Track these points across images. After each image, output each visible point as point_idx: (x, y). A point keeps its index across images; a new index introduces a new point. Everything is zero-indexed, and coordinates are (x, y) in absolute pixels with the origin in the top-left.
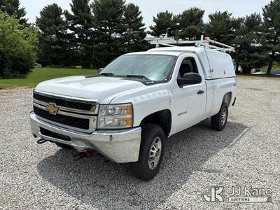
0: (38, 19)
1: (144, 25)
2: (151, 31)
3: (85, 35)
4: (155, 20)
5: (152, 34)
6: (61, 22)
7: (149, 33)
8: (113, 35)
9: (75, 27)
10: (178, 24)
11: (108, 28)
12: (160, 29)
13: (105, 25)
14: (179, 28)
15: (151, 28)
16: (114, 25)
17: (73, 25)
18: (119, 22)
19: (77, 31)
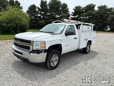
0: (27, 10)
1: (69, 12)
2: (72, 14)
3: (45, 16)
4: (74, 9)
5: (73, 15)
6: (36, 11)
7: (71, 15)
8: (56, 16)
9: (42, 13)
10: (84, 11)
11: (54, 13)
12: (76, 13)
13: (53, 12)
14: (84, 12)
15: (72, 13)
16: (57, 12)
17: (40, 13)
18: (59, 11)
19: (42, 15)
